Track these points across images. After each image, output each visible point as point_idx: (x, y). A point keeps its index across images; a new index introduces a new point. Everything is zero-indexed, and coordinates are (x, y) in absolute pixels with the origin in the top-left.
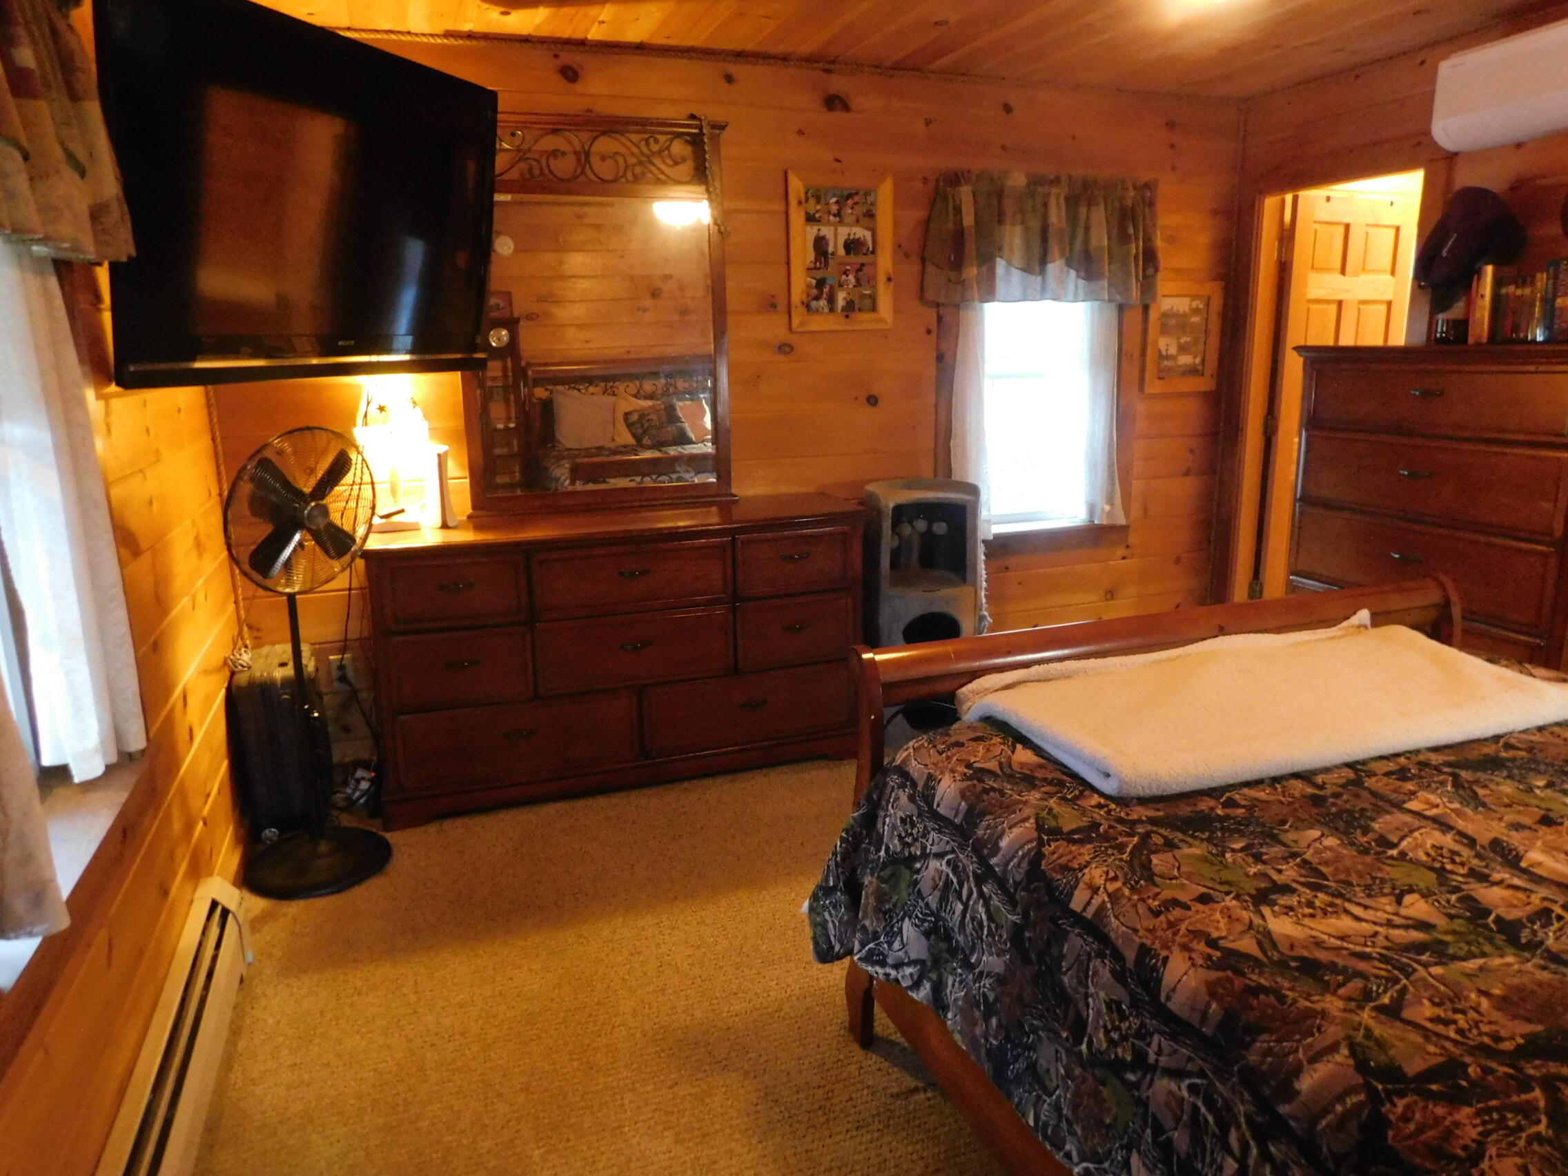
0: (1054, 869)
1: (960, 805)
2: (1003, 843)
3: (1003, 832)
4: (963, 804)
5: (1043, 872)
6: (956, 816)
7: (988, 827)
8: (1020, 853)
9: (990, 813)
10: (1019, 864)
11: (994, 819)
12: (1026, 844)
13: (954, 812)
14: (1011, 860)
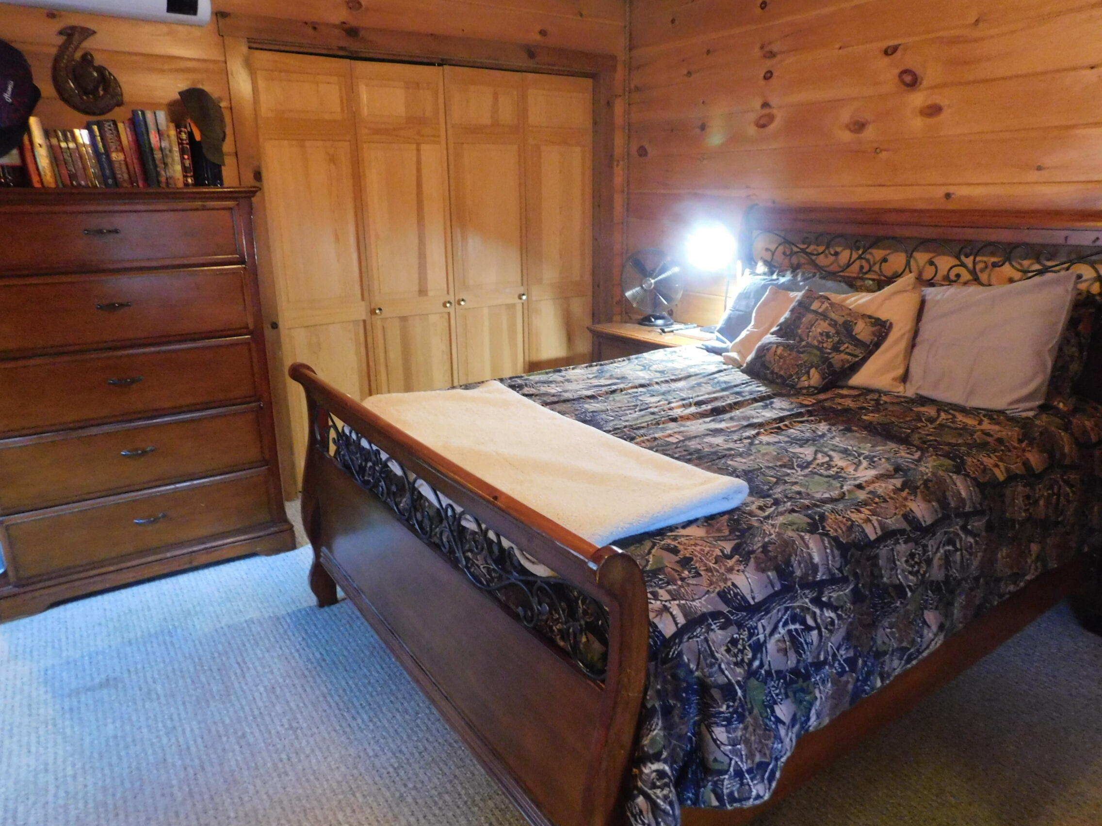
0: (848, 537)
1: (768, 577)
2: (816, 559)
3: (809, 554)
4: (770, 573)
5: (847, 543)
6: (773, 587)
7: (800, 563)
8: (828, 551)
9: (790, 556)
10: (834, 557)
11: (796, 555)
12: (824, 544)
13: (770, 586)
14: (828, 561)
